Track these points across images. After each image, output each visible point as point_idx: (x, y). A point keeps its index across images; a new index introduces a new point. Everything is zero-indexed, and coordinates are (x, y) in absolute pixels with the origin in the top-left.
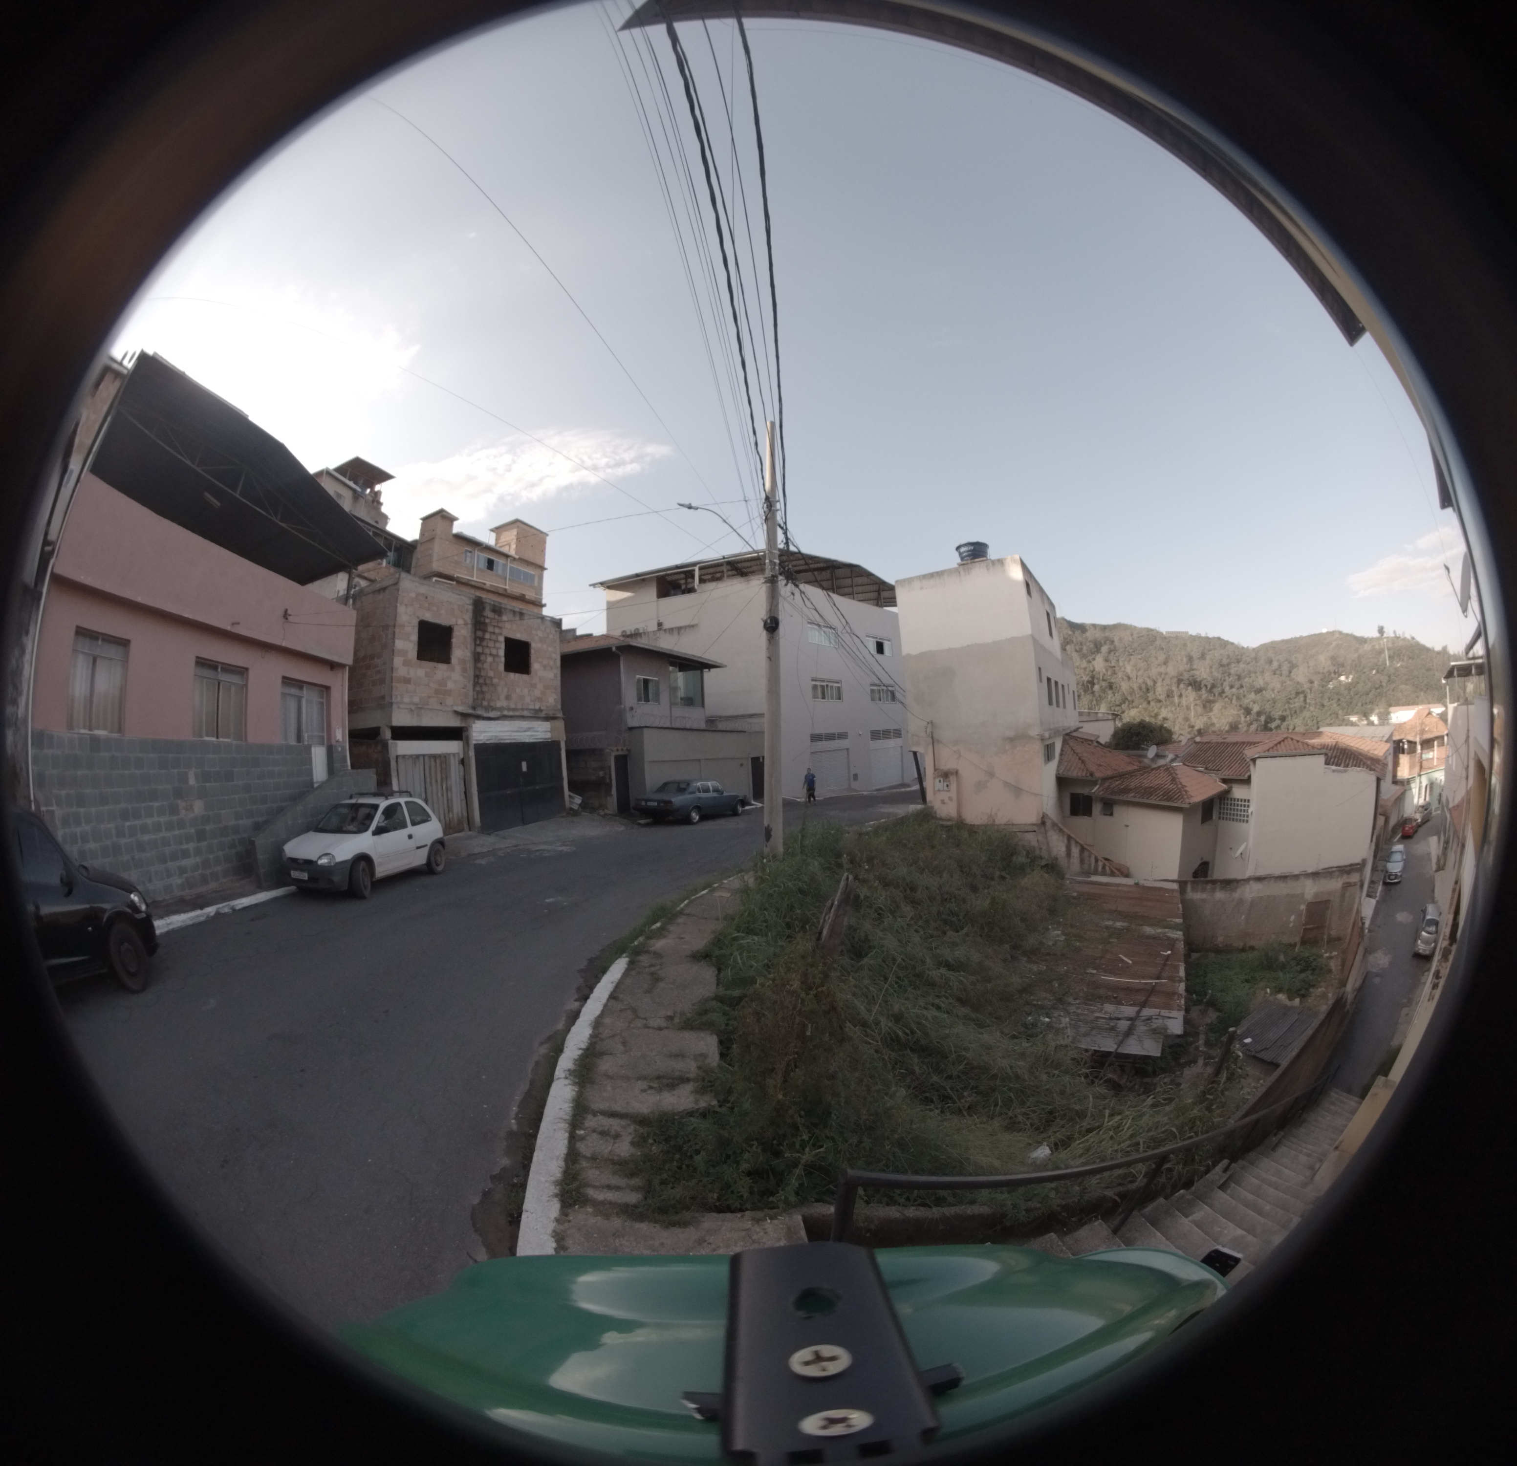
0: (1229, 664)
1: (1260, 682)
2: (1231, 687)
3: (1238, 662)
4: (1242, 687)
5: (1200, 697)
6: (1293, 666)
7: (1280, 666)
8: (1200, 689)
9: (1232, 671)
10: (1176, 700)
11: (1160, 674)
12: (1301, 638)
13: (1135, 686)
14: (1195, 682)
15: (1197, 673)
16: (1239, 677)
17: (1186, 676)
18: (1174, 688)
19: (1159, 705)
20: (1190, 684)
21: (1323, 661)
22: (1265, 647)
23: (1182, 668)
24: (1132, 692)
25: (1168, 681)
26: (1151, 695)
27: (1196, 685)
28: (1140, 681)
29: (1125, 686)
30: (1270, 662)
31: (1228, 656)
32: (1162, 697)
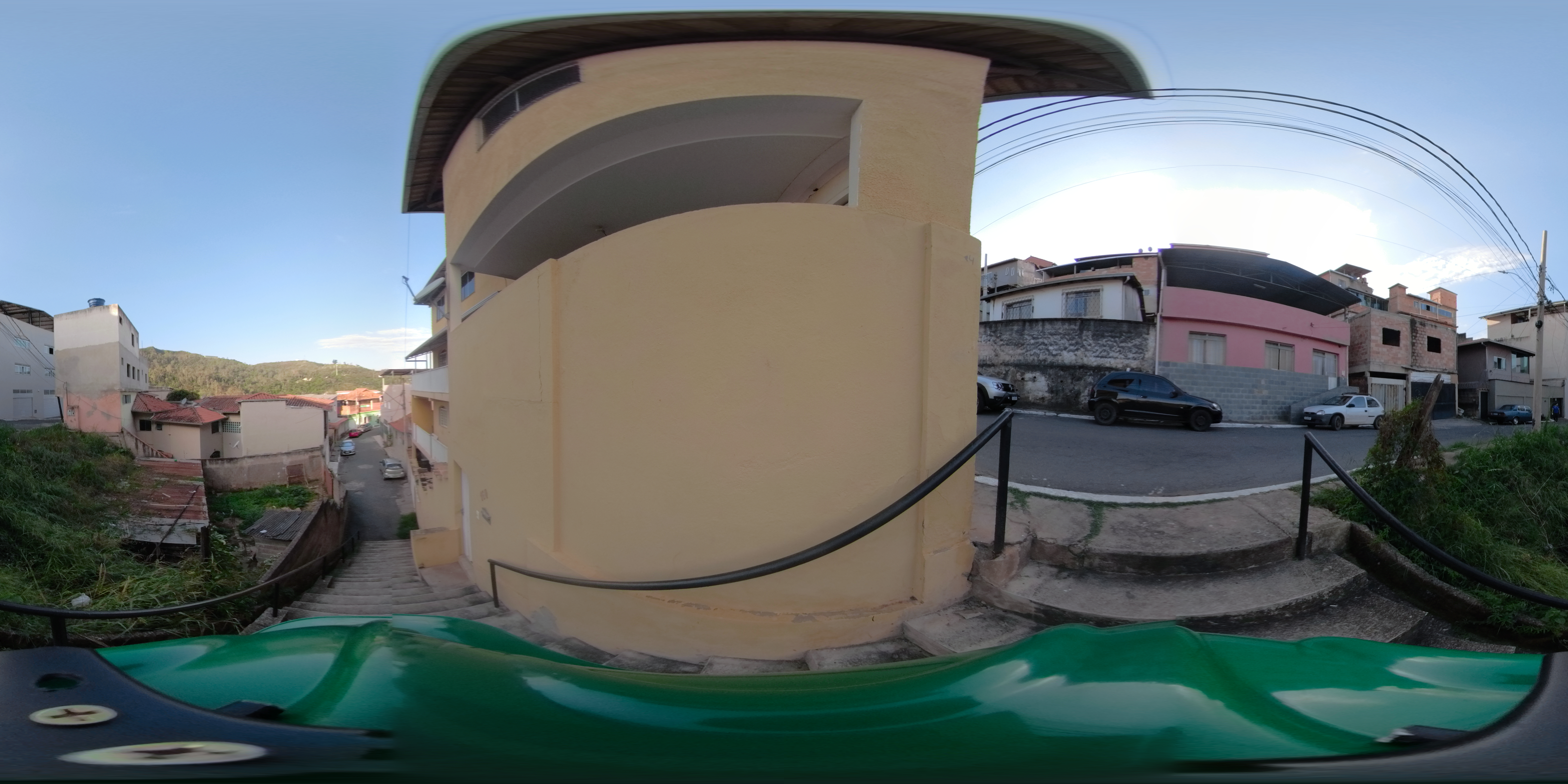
0: (238, 371)
1: (255, 379)
2: (238, 381)
3: (244, 370)
4: (244, 381)
5: (221, 385)
6: (274, 374)
7: (267, 373)
8: (221, 381)
9: (240, 374)
10: (208, 386)
11: (200, 374)
12: (282, 362)
13: (186, 379)
14: (219, 378)
15: (220, 374)
16: (243, 377)
17: (214, 375)
18: (207, 381)
19: (198, 388)
20: (216, 379)
21: (294, 372)
22: (260, 365)
23: (212, 372)
24: (185, 382)
25: (204, 377)
26: (194, 383)
27: (219, 379)
28: (189, 377)
29: (181, 379)
30: (262, 371)
31: (238, 368)
32: (201, 384)
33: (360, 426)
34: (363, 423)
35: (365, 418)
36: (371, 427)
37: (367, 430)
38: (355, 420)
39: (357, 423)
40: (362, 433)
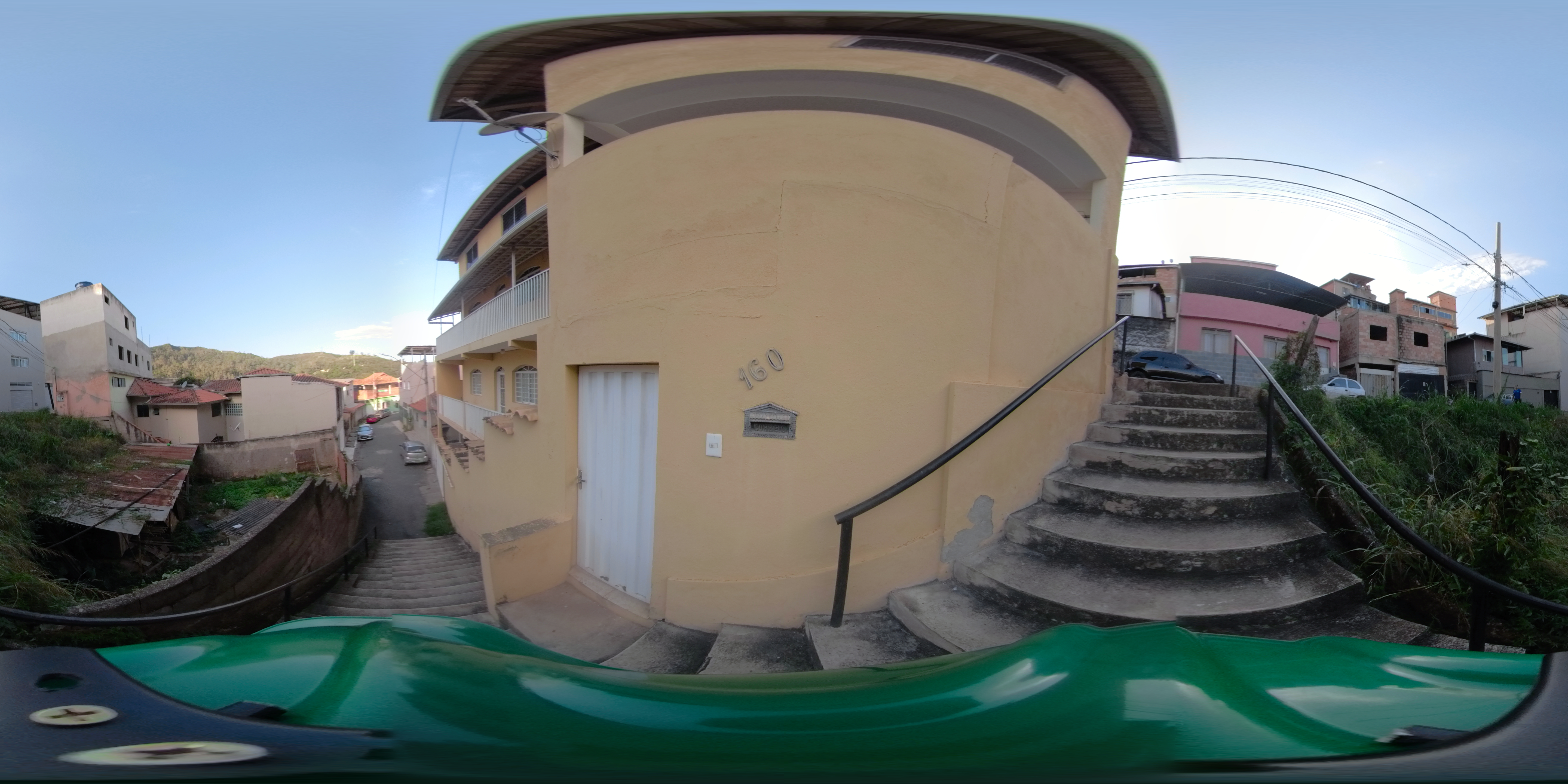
3: (261, 363)
11: (217, 369)
12: (300, 355)
14: (236, 372)
15: (237, 368)
17: (231, 369)
18: (224, 375)
20: (233, 373)
23: (229, 367)
25: (221, 372)
28: (206, 372)
33: (379, 412)
34: (381, 408)
35: (383, 404)
36: (390, 413)
37: (386, 415)
38: (373, 405)
39: (375, 409)
40: (379, 419)
